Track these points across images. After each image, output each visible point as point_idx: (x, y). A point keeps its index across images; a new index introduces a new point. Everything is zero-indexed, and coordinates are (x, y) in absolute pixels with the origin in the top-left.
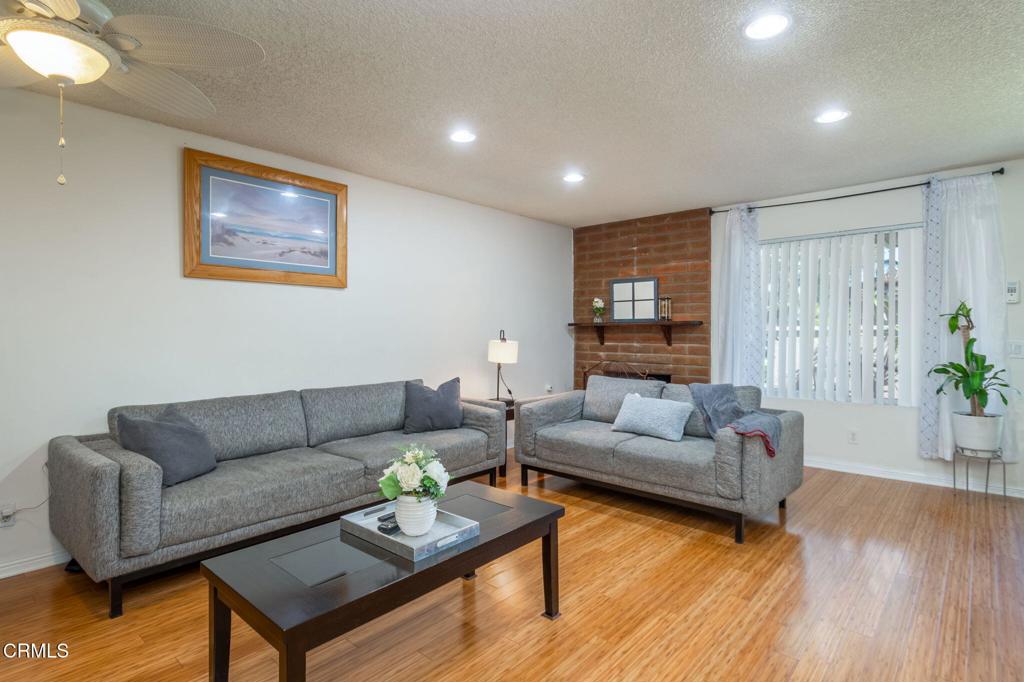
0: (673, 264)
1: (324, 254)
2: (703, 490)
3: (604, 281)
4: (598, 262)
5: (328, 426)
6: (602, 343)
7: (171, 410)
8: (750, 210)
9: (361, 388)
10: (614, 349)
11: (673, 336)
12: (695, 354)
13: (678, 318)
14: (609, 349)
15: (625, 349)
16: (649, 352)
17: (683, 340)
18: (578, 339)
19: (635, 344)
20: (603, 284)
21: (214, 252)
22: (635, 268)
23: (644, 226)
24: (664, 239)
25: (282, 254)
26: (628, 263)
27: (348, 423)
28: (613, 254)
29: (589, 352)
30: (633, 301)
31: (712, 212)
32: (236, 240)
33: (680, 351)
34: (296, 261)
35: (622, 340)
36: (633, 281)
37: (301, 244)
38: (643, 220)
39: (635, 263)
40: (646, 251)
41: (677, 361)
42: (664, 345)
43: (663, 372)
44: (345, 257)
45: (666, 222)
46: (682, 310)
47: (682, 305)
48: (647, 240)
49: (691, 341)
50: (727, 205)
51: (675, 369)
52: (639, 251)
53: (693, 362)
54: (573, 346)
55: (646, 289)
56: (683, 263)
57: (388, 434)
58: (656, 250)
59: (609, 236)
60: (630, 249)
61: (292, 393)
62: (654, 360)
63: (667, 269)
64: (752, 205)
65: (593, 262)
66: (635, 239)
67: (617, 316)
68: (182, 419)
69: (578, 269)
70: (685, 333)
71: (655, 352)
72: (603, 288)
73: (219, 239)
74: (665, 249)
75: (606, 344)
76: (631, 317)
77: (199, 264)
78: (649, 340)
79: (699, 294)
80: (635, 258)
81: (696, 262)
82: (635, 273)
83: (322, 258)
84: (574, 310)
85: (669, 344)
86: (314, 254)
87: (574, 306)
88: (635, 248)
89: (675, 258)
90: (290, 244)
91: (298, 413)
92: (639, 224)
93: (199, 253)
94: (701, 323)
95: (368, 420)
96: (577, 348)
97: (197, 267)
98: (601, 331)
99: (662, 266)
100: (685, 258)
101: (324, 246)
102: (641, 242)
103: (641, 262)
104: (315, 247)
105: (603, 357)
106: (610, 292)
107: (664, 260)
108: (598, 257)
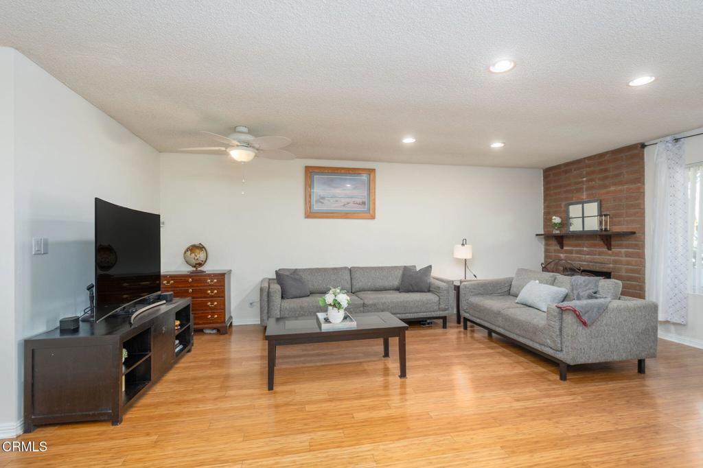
0: (612, 188)
1: (364, 203)
2: (541, 342)
3: (563, 204)
4: (559, 190)
5: (360, 284)
6: (562, 248)
7: (296, 271)
8: (677, 140)
9: (379, 268)
10: (571, 252)
11: (613, 243)
12: (630, 257)
13: (617, 229)
14: (567, 252)
15: (578, 252)
16: (595, 255)
17: (620, 246)
18: (546, 245)
19: (585, 249)
20: (563, 206)
21: (316, 207)
22: (585, 193)
23: (590, 162)
24: (606, 170)
25: (344, 205)
26: (579, 190)
27: (370, 284)
28: (569, 185)
29: (553, 254)
30: (583, 217)
31: (643, 146)
32: (325, 201)
33: (618, 254)
34: (351, 208)
35: (576, 246)
36: (583, 203)
37: (353, 200)
38: (589, 158)
39: (584, 189)
40: (591, 180)
41: (615, 262)
42: (605, 249)
43: (605, 270)
44: (374, 203)
45: (606, 158)
46: (619, 223)
47: (620, 219)
48: (593, 172)
49: (627, 247)
50: (654, 139)
51: (614, 268)
52: (588, 181)
53: (628, 263)
54: (543, 250)
55: (592, 208)
56: (620, 188)
57: (391, 291)
58: (599, 179)
59: (566, 172)
60: (581, 180)
61: (346, 268)
62: (599, 261)
63: (608, 193)
64: (677, 137)
65: (556, 191)
66: (585, 173)
67: (572, 229)
68: (298, 275)
69: (546, 196)
70: (621, 240)
71: (599, 255)
72: (563, 209)
73: (318, 201)
74: (606, 178)
75: (565, 248)
76: (581, 229)
77: (310, 212)
78: (594, 246)
79: (633, 211)
80: (585, 186)
81: (631, 186)
82: (584, 198)
83: (363, 206)
84: (544, 225)
85: (609, 249)
86: (359, 204)
87: (544, 221)
88: (585, 179)
89: (615, 184)
90: (347, 200)
91: (347, 277)
92: (587, 162)
93: (310, 208)
94: (634, 233)
95: (381, 283)
96: (546, 251)
97: (310, 214)
98: (560, 240)
99: (605, 191)
100: (620, 183)
101: (364, 200)
102: (588, 174)
103: (589, 189)
104: (359, 201)
105: (563, 258)
106: (567, 212)
107: (605, 187)
108: (560, 187)
